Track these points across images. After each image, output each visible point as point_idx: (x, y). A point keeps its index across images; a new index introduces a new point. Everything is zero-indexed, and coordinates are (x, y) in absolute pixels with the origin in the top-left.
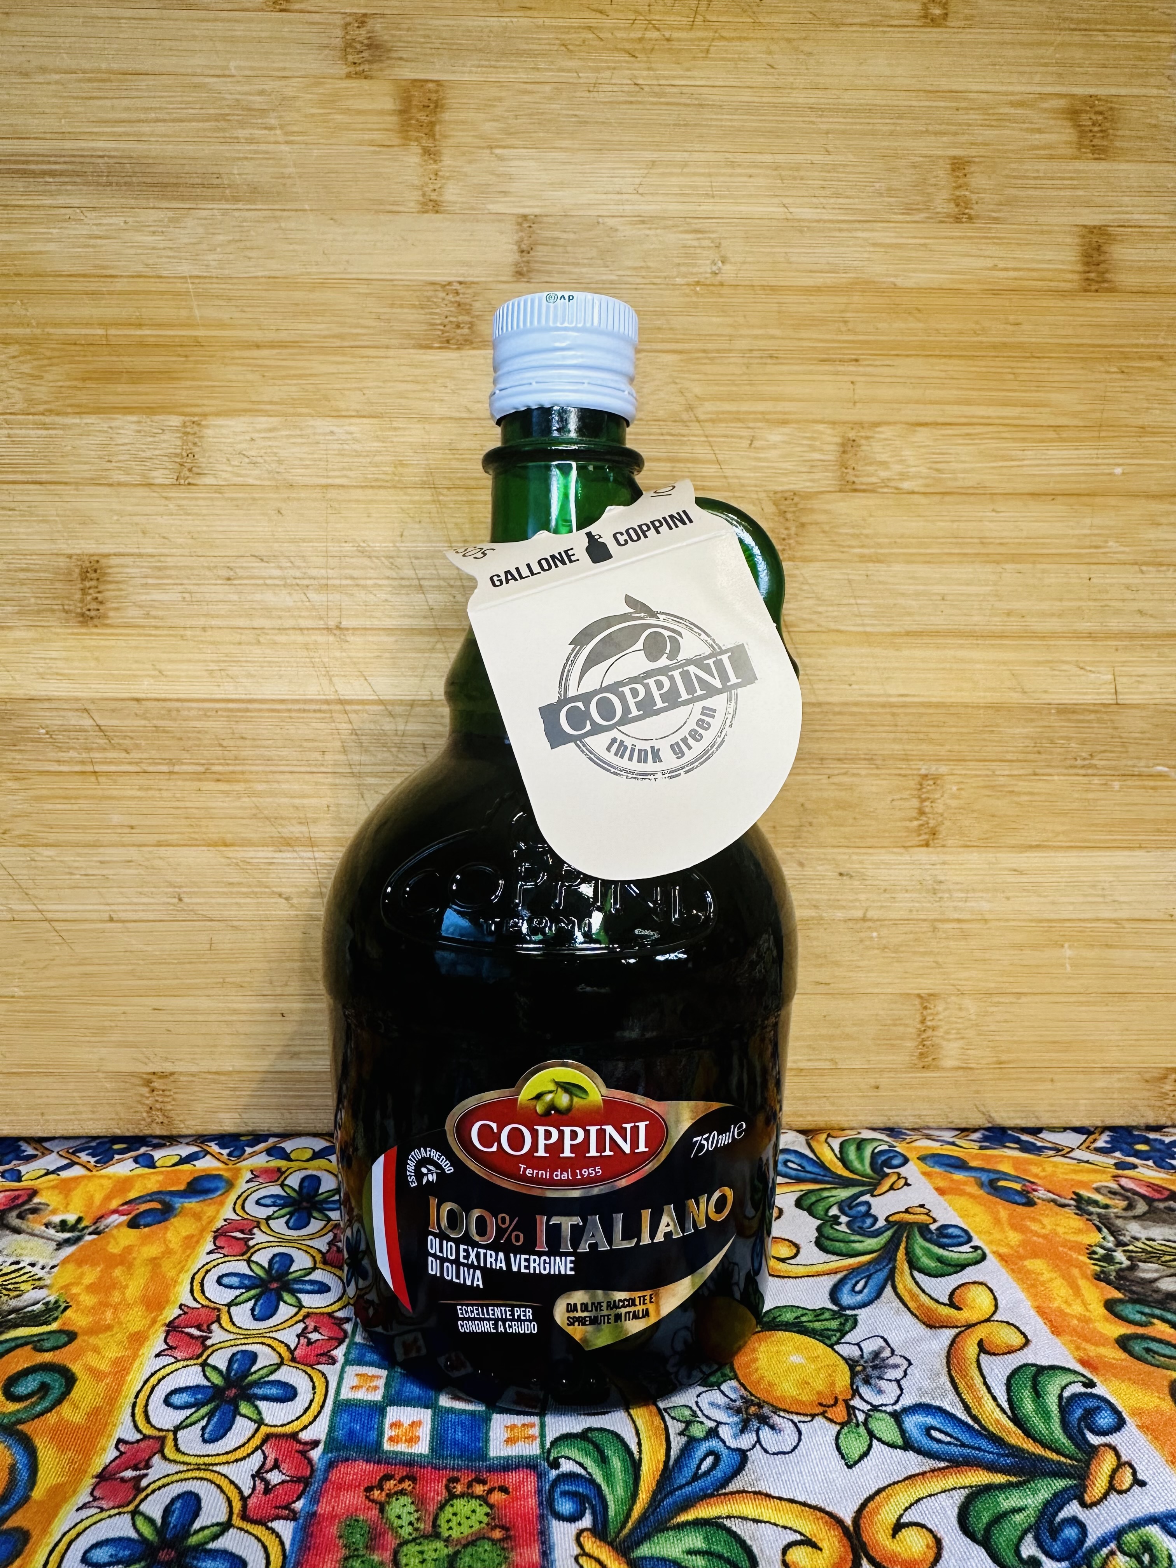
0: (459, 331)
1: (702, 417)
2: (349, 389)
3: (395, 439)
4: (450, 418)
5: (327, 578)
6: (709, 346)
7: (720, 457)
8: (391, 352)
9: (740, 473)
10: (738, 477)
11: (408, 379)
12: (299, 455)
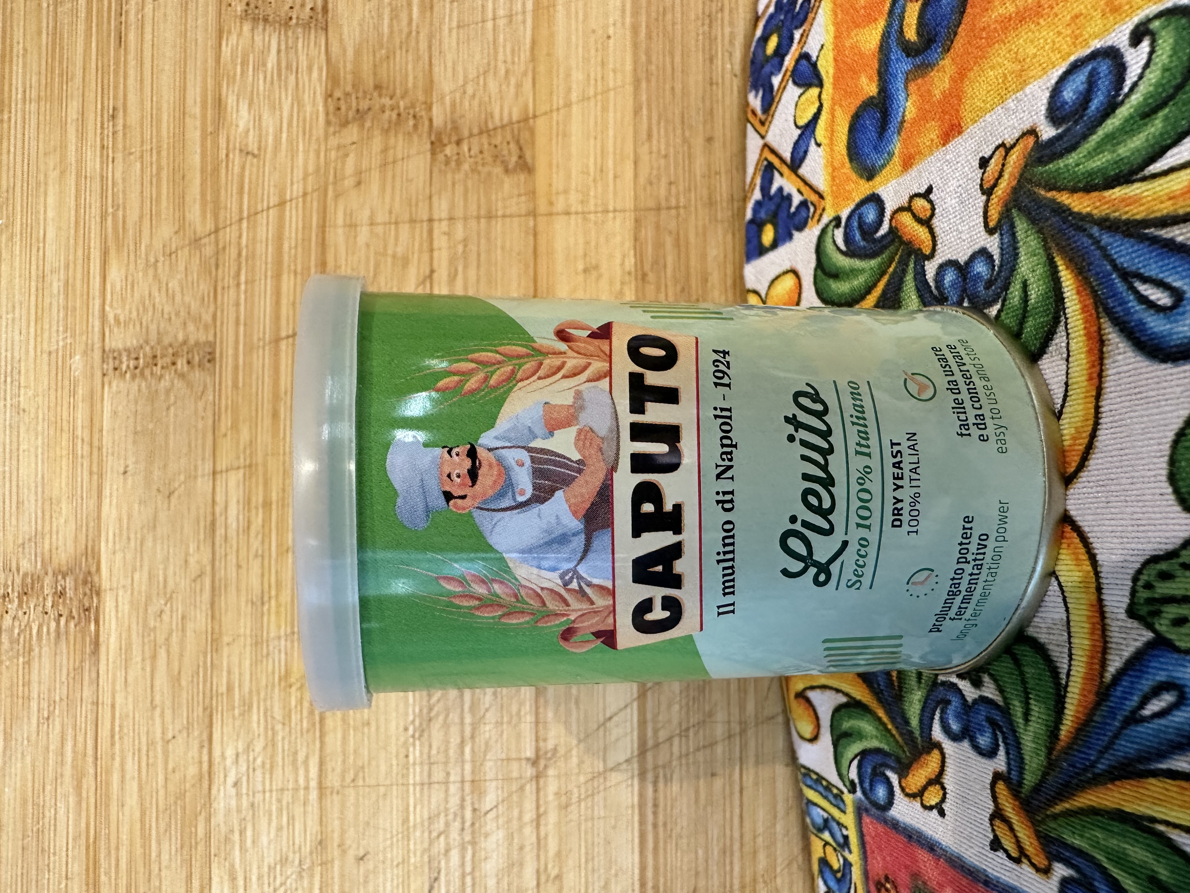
0: (69, 593)
1: (210, 226)
2: (166, 763)
3: (246, 689)
4: (212, 604)
5: (463, 782)
6: (95, 211)
7: (274, 200)
8: (106, 698)
9: (299, 174)
10: (305, 179)
11: (148, 669)
12: (272, 835)
